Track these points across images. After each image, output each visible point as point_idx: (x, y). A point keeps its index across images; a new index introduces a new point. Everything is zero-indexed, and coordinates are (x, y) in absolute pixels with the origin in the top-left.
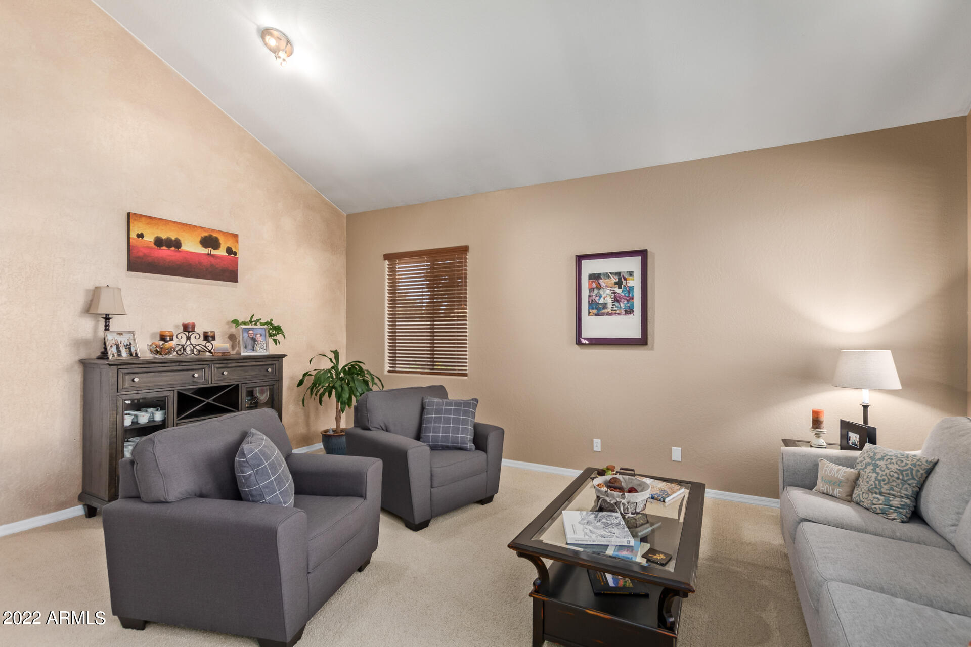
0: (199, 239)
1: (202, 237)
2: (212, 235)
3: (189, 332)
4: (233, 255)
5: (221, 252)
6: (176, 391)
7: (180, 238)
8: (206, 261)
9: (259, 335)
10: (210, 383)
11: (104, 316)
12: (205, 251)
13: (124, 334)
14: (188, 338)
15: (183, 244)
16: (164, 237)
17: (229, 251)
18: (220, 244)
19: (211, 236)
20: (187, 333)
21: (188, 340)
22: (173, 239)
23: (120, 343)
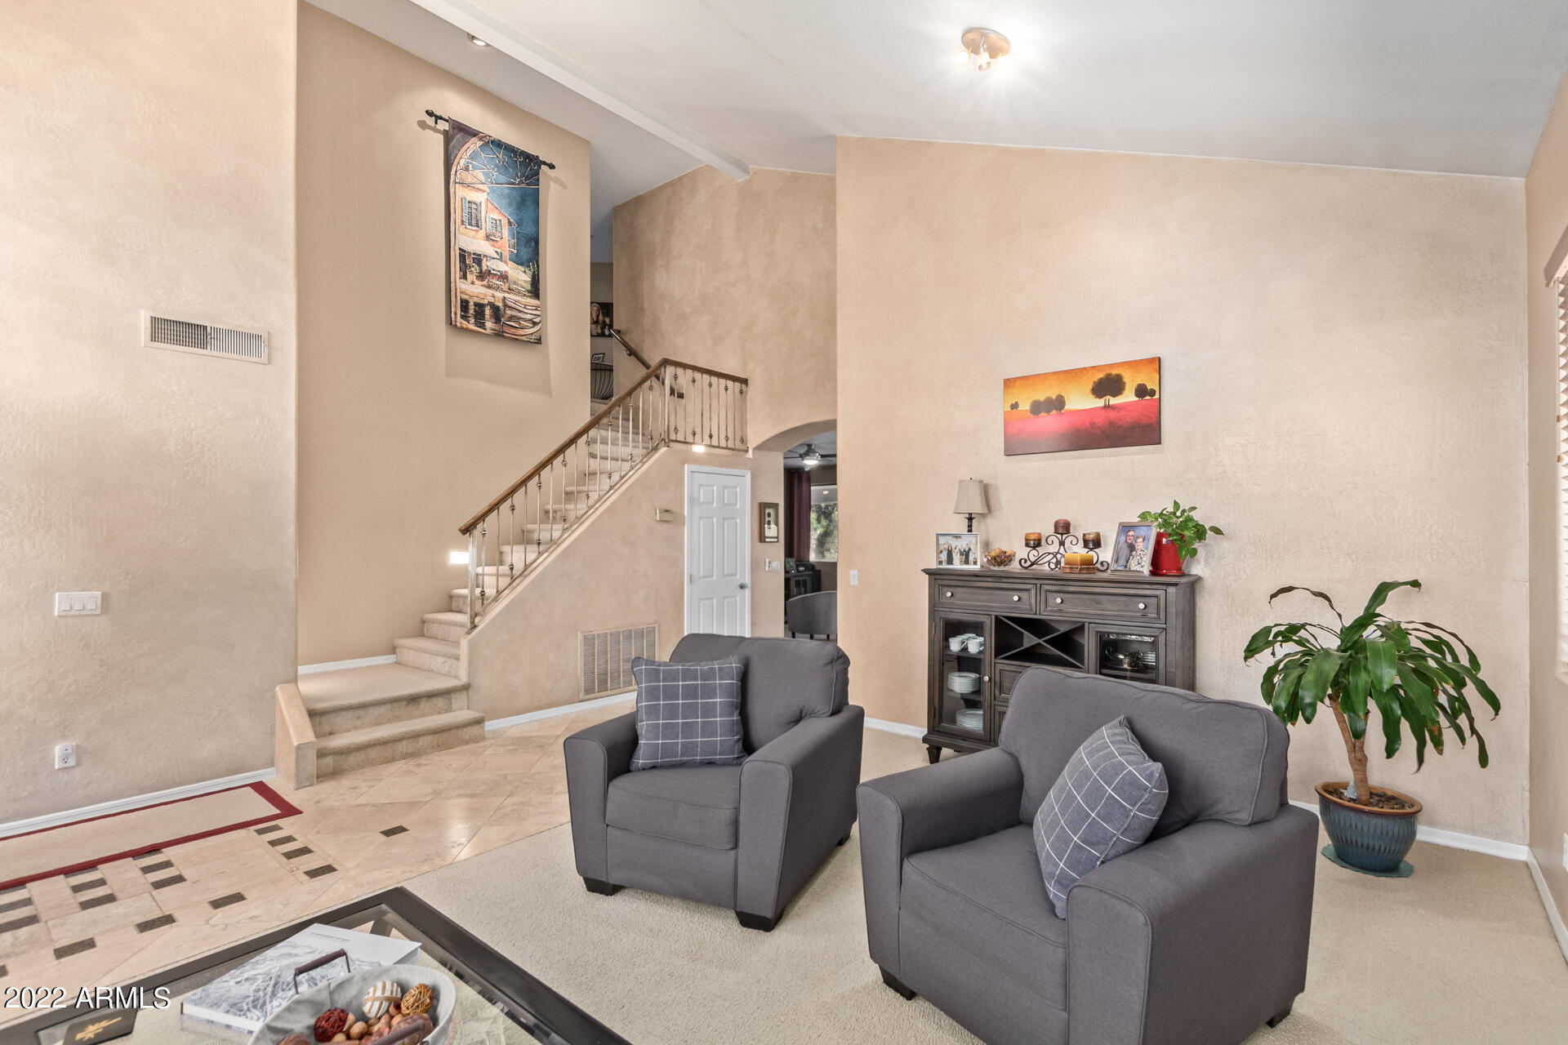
0: (1090, 386)
1: (1095, 382)
2: (1111, 374)
3: (1062, 534)
4: (1148, 398)
5: (1128, 397)
6: (993, 617)
7: (1063, 394)
8: (1100, 420)
9: (1141, 540)
10: (1038, 613)
11: (967, 516)
12: (1100, 403)
13: (963, 537)
14: (1062, 543)
15: (1067, 403)
16: (1042, 398)
17: (1142, 391)
18: (1125, 383)
19: (1108, 376)
20: (1059, 536)
21: (1062, 547)
22: (1054, 398)
23: (953, 548)
